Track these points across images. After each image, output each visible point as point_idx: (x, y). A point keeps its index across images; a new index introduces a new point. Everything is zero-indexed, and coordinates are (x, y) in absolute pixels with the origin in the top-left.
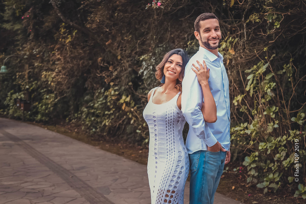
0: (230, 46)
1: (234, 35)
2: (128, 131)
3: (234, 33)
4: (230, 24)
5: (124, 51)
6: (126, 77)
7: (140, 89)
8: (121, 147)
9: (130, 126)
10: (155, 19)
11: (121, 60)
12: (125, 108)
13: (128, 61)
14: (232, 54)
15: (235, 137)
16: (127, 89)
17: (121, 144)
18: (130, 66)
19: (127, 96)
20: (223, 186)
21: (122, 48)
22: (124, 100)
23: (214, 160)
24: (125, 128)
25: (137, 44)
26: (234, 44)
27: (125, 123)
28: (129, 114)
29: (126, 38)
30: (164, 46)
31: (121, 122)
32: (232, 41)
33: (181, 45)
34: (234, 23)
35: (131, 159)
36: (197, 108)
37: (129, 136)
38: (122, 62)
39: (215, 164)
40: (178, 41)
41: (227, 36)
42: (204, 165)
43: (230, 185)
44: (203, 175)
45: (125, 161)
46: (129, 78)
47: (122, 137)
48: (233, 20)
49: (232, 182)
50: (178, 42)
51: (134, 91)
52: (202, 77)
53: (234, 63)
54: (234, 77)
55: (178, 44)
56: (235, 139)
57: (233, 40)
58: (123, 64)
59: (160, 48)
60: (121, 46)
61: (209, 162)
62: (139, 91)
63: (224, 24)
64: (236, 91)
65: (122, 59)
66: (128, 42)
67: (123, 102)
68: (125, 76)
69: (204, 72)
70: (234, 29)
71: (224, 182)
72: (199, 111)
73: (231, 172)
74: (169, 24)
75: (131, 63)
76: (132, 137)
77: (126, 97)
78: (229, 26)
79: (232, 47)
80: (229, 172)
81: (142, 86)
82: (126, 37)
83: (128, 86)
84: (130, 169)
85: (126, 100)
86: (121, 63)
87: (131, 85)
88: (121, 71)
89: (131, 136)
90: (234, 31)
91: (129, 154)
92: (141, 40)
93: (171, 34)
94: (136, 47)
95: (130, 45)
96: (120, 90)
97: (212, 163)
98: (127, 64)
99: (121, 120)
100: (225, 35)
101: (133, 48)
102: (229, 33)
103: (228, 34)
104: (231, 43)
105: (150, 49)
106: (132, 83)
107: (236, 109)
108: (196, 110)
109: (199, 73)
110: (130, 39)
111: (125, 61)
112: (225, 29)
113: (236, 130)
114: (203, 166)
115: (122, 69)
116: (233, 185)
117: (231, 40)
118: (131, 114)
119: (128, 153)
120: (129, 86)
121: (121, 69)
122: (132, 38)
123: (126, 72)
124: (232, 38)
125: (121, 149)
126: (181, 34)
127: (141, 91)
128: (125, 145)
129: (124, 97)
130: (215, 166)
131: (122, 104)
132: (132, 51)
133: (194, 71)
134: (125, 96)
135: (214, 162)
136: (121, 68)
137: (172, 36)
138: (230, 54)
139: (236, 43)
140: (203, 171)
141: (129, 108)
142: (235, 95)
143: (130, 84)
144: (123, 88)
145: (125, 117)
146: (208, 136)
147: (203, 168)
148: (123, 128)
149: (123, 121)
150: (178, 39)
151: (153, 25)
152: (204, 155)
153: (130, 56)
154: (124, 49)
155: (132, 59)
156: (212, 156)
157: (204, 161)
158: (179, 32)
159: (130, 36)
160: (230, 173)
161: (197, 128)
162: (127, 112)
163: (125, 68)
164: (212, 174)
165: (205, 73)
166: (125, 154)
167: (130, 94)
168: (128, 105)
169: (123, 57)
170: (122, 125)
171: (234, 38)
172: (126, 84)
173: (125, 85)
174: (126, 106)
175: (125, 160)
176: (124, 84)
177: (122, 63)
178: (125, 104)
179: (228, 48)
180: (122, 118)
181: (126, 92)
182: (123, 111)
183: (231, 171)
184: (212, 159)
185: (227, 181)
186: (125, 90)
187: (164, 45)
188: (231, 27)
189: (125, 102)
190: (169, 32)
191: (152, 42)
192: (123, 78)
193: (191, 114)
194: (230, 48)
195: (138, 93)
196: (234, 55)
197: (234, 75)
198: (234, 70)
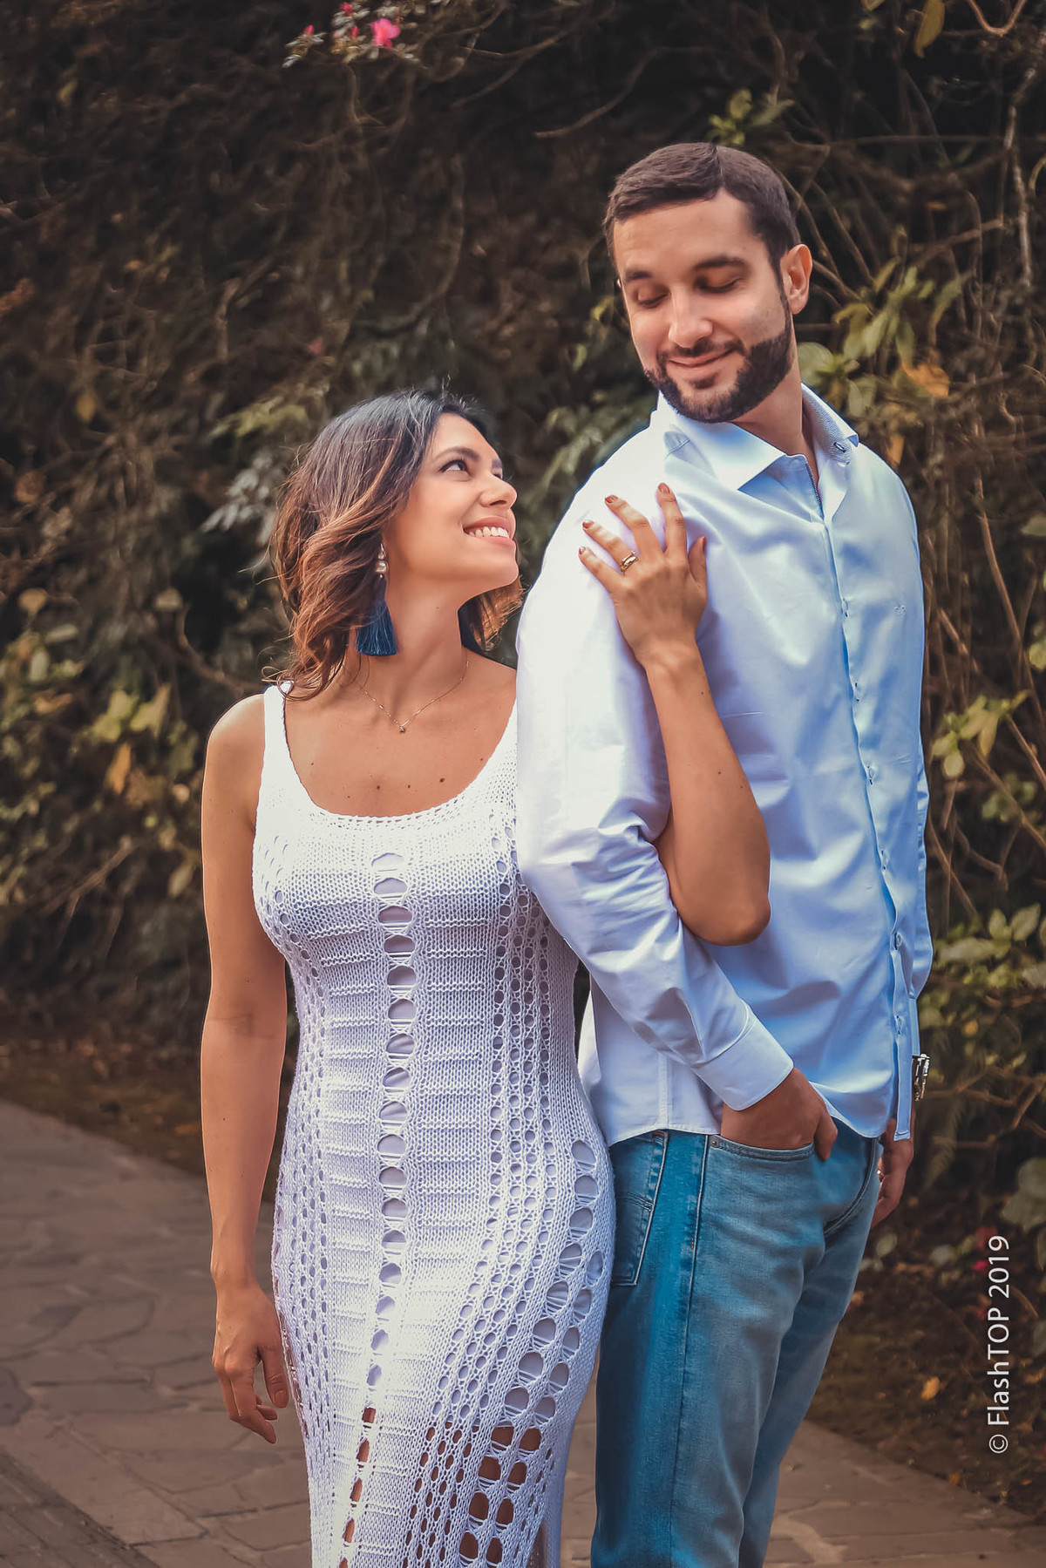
0: (909, 331)
1: (941, 249)
2: (145, 947)
3: (942, 233)
4: (908, 170)
5: (122, 359)
6: (139, 553)
7: (239, 636)
8: (101, 1066)
9: (164, 912)
10: (351, 137)
11: (98, 424)
12: (127, 786)
13: (150, 437)
14: (925, 401)
15: (944, 1011)
16: (142, 642)
17: (96, 1044)
18: (165, 472)
19: (147, 695)
20: (858, 1371)
21: (107, 336)
22: (125, 723)
23: (766, 1208)
24: (127, 926)
25: (223, 309)
26: (937, 316)
27: (127, 888)
28: (161, 824)
29: (134, 265)
30: (423, 329)
31: (97, 879)
32: (925, 293)
33: (541, 317)
34: (944, 162)
35: (174, 1154)
36: (618, 829)
37: (157, 988)
38: (111, 440)
39: (776, 1239)
40: (517, 287)
41: (887, 257)
42: (689, 1243)
43: (904, 1364)
44: (682, 1315)
45: (126, 1176)
46: (157, 554)
47: (106, 992)
48: (935, 137)
49: (918, 1346)
50: (520, 298)
51: (197, 658)
52: (648, 615)
53: (940, 466)
54: (939, 563)
55: (522, 307)
56: (943, 1028)
57: (928, 287)
58: (115, 459)
59: (383, 345)
60: (100, 325)
61: (730, 1220)
62: (234, 661)
63: (866, 166)
64: (950, 666)
65: (109, 416)
66: (155, 294)
67: (113, 734)
68: (131, 542)
69: (665, 574)
70: (937, 206)
71: (860, 1340)
72: (639, 853)
73: (915, 1268)
74: (458, 162)
75: (177, 448)
76: (177, 994)
77: (135, 698)
78: (907, 185)
79: (921, 340)
80: (901, 1267)
81: (255, 622)
82: (141, 255)
83: (150, 621)
84: (164, 1231)
85: (138, 724)
86: (99, 451)
87: (175, 614)
88: (99, 509)
89: (172, 982)
90: (942, 219)
91: (159, 1121)
92: (252, 278)
93: (467, 242)
94: (208, 334)
95: (167, 320)
96: (95, 648)
97: (749, 1228)
98: (147, 458)
99: (96, 865)
100: (871, 246)
101: (191, 339)
102: (902, 232)
103: (895, 245)
104: (913, 310)
105: (316, 347)
106: (185, 594)
107: (950, 802)
108: (610, 845)
109: (627, 583)
110: (164, 274)
111: (132, 438)
112: (873, 203)
113: (950, 964)
114: (686, 1251)
115: (112, 489)
116: (926, 1371)
117: (916, 291)
118: (170, 823)
119: (148, 1109)
120: (158, 615)
121: (103, 491)
122: (179, 267)
123: (134, 516)
124: (921, 277)
125: (96, 1078)
126: (543, 238)
127: (249, 653)
128: (126, 1048)
129: (120, 703)
130: (775, 1252)
131: (107, 752)
132: (182, 360)
133: (595, 571)
134: (128, 691)
135: (763, 1221)
136: (99, 483)
137: (479, 249)
138: (908, 395)
139: (951, 312)
140: (683, 1289)
141: (159, 781)
142: (948, 700)
143: (169, 601)
144: (115, 632)
145: (126, 844)
146: (721, 1034)
147: (687, 1264)
148: (113, 926)
149: (114, 878)
150: (519, 273)
151: (339, 175)
152: (695, 1170)
153: (163, 397)
154: (124, 344)
155: (186, 418)
156: (750, 1179)
157: (692, 1215)
158: (530, 219)
159: (168, 252)
160: (903, 1273)
161: (631, 975)
162: (143, 813)
163: (127, 489)
164: (753, 1311)
165: (675, 581)
166: (125, 1117)
167: (164, 677)
168: (153, 760)
169: (113, 405)
170: (106, 901)
171: (937, 272)
172: (140, 599)
173: (130, 607)
174: (132, 768)
175: (126, 1162)
176: (120, 604)
177: (108, 452)
178: (132, 751)
179: (893, 346)
180: (105, 853)
181: (135, 661)
182: (110, 798)
183: (908, 1260)
184: (750, 1203)
185: (883, 1334)
186: (125, 646)
187: (420, 318)
188: (920, 194)
189: (127, 735)
190: (454, 219)
191: (326, 302)
192: (115, 560)
193: (572, 871)
194: (905, 351)
195: (226, 668)
196: (942, 406)
197: (938, 546)
198: (936, 510)
